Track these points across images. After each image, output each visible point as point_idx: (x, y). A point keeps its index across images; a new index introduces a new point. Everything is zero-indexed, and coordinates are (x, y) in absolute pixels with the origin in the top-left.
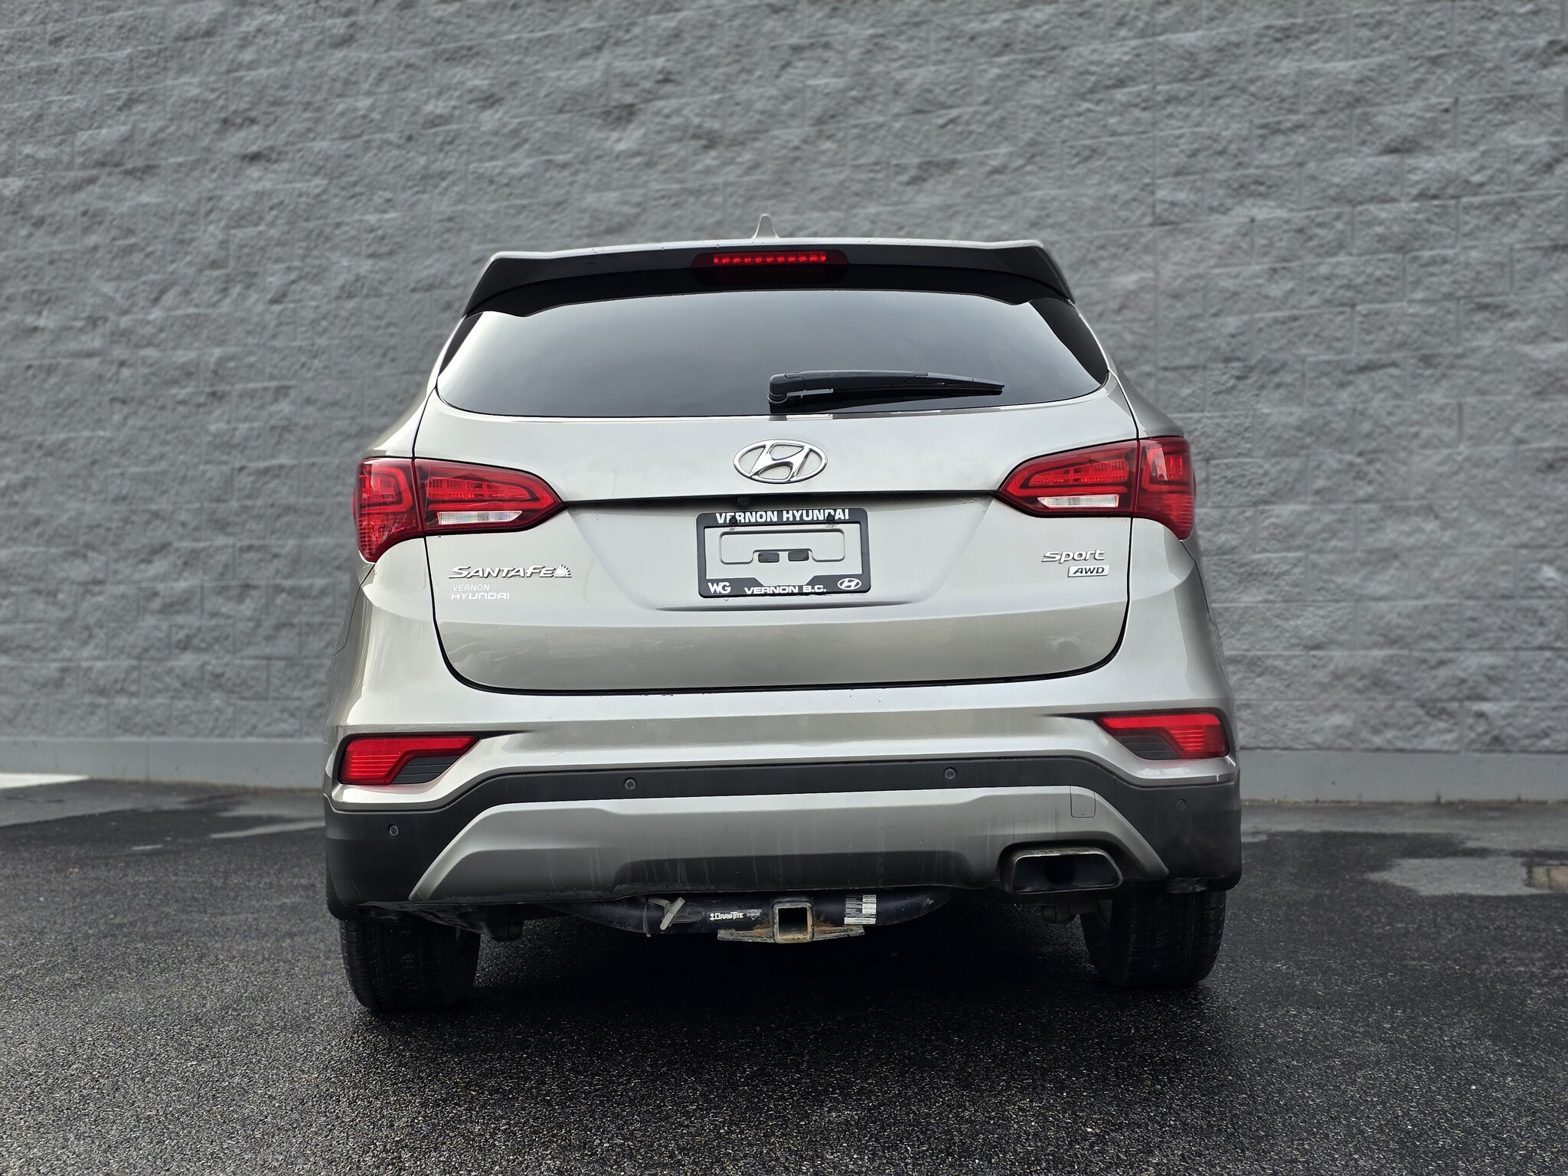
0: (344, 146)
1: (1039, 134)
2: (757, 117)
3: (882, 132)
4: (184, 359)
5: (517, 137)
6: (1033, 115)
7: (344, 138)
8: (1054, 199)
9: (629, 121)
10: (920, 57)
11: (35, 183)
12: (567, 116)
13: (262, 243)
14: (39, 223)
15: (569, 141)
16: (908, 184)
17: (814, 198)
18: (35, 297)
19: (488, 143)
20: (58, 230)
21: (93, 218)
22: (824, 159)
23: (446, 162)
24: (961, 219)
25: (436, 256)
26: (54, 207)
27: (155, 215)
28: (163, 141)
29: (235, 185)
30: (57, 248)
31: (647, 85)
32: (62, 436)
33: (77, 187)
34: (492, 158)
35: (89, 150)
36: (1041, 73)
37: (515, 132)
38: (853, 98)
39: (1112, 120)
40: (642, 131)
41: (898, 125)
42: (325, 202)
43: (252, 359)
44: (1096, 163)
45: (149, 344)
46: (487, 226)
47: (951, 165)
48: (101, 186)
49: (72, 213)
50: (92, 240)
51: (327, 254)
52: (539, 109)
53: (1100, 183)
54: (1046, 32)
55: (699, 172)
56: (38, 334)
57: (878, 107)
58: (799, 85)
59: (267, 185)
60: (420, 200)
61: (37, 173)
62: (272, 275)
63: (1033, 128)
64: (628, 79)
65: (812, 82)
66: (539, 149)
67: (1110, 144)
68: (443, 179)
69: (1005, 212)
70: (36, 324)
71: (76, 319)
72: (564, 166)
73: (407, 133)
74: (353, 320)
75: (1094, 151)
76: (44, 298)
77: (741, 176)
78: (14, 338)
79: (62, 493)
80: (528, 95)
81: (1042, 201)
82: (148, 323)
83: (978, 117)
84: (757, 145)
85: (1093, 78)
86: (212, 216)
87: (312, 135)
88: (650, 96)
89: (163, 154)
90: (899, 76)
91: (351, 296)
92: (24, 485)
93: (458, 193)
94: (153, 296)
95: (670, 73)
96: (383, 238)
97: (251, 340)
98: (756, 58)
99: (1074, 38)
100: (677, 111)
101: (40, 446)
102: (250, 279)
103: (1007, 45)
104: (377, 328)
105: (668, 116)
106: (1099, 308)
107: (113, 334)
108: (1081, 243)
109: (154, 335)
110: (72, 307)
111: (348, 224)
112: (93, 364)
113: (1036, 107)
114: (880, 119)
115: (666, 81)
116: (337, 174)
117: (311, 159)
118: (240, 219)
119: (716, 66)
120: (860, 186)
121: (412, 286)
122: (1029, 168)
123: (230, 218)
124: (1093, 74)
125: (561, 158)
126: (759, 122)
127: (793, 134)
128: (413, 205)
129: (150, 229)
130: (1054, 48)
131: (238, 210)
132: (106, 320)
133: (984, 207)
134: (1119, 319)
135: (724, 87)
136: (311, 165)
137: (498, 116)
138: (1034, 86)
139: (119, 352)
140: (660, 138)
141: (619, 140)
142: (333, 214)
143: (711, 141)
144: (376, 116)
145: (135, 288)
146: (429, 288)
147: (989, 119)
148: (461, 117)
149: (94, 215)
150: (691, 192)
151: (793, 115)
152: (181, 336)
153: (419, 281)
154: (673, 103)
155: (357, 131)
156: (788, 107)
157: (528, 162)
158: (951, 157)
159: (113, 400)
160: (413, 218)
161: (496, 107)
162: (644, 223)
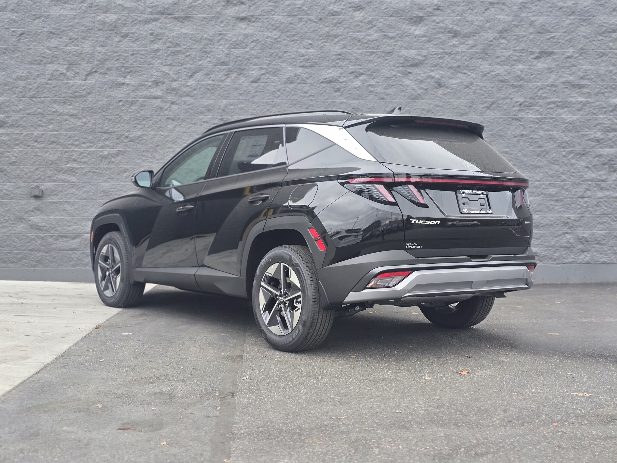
0: (290, 19)
1: (584, 46)
2: (475, 27)
3: (525, 39)
4: (207, 104)
5: (371, 24)
6: (582, 39)
7: (289, 16)
8: (589, 70)
9: (420, 23)
10: (541, 12)
11: (123, 18)
12: (394, 18)
13: (248, 57)
14: (125, 36)
15: (394, 28)
16: (535, 59)
17: (498, 60)
18: (123, 69)
19: (359, 25)
20: (137, 40)
21: (156, 37)
22: (502, 46)
23: (338, 31)
24: (555, 74)
25: (333, 69)
26: (134, 30)
27: (190, 39)
28: (195, 6)
29: (233, 29)
30: (136, 48)
31: (430, 10)
32: (140, 133)
33: (147, 22)
34: (359, 32)
35: (155, 6)
36: (585, 24)
37: (370, 22)
38: (514, 25)
39: (611, 44)
40: (426, 27)
41: (531, 37)
42: (279, 42)
43: (242, 106)
44: (605, 58)
45: (188, 95)
46: (357, 59)
47: (551, 53)
48: (161, 23)
49: (145, 33)
50: (155, 46)
51: (280, 64)
52: (381, 14)
53: (606, 66)
54: (588, 10)
55: (451, 46)
56: (125, 87)
57: (524, 29)
58: (493, 17)
59: (249, 30)
60: (325, 45)
61: (125, 13)
62: (253, 70)
63: (582, 43)
64: (421, 6)
65: (499, 17)
66: (381, 30)
67: (610, 52)
68: (336, 38)
69: (571, 72)
70: (124, 82)
71: (147, 81)
72: (392, 38)
73: (320, 17)
74: (293, 93)
75: (604, 54)
76: (129, 70)
77: (468, 49)
78: (110, 88)
79: (139, 159)
80: (376, 7)
81: (585, 70)
82: (188, 86)
83: (562, 37)
84: (474, 38)
85: (605, 28)
86: (221, 41)
87: (273, 13)
88: (430, 14)
89: (195, 12)
90: (533, 19)
91: (292, 83)
92: (117, 154)
93: (343, 44)
94: (189, 75)
95: (439, 6)
96: (308, 59)
97: (241, 97)
98: (475, 5)
99: (598, 13)
100: (442, 22)
101: (127, 137)
102: (241, 71)
103: (573, 13)
104: (305, 96)
105: (438, 23)
106: (605, 110)
107: (167, 90)
108: (598, 86)
109: (190, 91)
110: (145, 76)
111: (290, 52)
112: (158, 102)
113: (584, 36)
114: (525, 34)
115: (438, 9)
116: (285, 31)
117: (273, 23)
118: (236, 45)
119: (458, 6)
120: (516, 58)
121: (321, 80)
122: (580, 57)
123: (232, 44)
124: (605, 27)
125: (390, 35)
126: (476, 29)
127: (490, 35)
128: (321, 47)
129: (188, 45)
130: (590, 16)
131: (236, 41)
132: (164, 83)
133: (563, 70)
134: (612, 114)
135: (462, 14)
136: (273, 25)
137: (362, 14)
138: (582, 28)
139: (170, 97)
140: (434, 31)
141: (415, 30)
142: (282, 48)
143: (456, 34)
144: (304, 8)
145: (180, 70)
146: (330, 82)
147: (566, 38)
148: (345, 13)
149: (157, 35)
150: (447, 54)
151: (490, 28)
152: (205, 93)
153: (325, 79)
154: (440, 18)
155: (296, 14)
156: (488, 25)
157: (376, 35)
158: (551, 50)
159: (168, 118)
160: (322, 52)
161: (361, 11)
162: (426, 64)
